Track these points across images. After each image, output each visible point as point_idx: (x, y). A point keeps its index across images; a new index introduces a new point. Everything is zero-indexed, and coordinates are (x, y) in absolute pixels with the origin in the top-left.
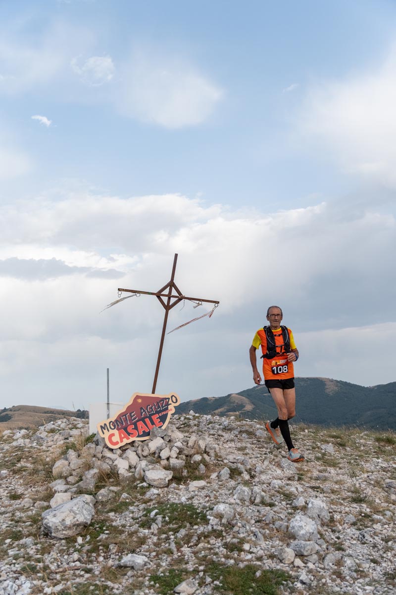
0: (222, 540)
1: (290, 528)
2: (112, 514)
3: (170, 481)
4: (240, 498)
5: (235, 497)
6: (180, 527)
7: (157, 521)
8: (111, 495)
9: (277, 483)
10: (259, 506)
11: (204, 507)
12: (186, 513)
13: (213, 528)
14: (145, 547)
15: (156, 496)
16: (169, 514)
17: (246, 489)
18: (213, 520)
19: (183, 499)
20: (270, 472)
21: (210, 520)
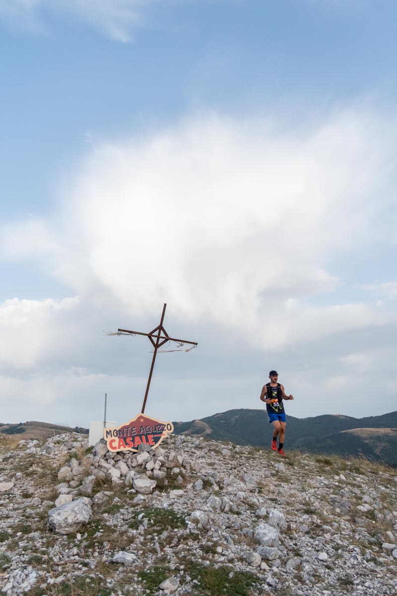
0: (198, 542)
1: (255, 535)
2: (106, 515)
3: (154, 489)
4: (212, 506)
5: (208, 505)
6: (163, 529)
7: (143, 523)
8: (105, 498)
9: (242, 494)
10: (228, 514)
11: (183, 513)
12: (168, 517)
13: (190, 531)
14: (133, 545)
15: (142, 501)
16: (154, 518)
17: (217, 498)
18: (191, 525)
19: (165, 505)
20: (235, 485)
21: (188, 524)
